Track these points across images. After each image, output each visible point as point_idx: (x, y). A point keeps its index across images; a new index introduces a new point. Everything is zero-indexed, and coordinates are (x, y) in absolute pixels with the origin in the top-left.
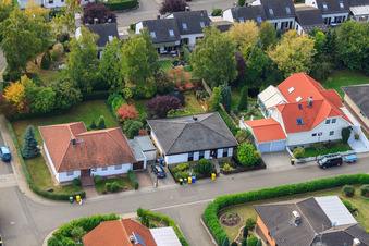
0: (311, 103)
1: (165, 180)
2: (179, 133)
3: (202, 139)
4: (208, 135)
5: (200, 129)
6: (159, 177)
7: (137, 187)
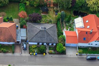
0: (91, 33)
1: (26, 51)
2: (36, 33)
3: (44, 38)
4: (47, 36)
5: (45, 33)
6: (24, 49)
7: (13, 53)
